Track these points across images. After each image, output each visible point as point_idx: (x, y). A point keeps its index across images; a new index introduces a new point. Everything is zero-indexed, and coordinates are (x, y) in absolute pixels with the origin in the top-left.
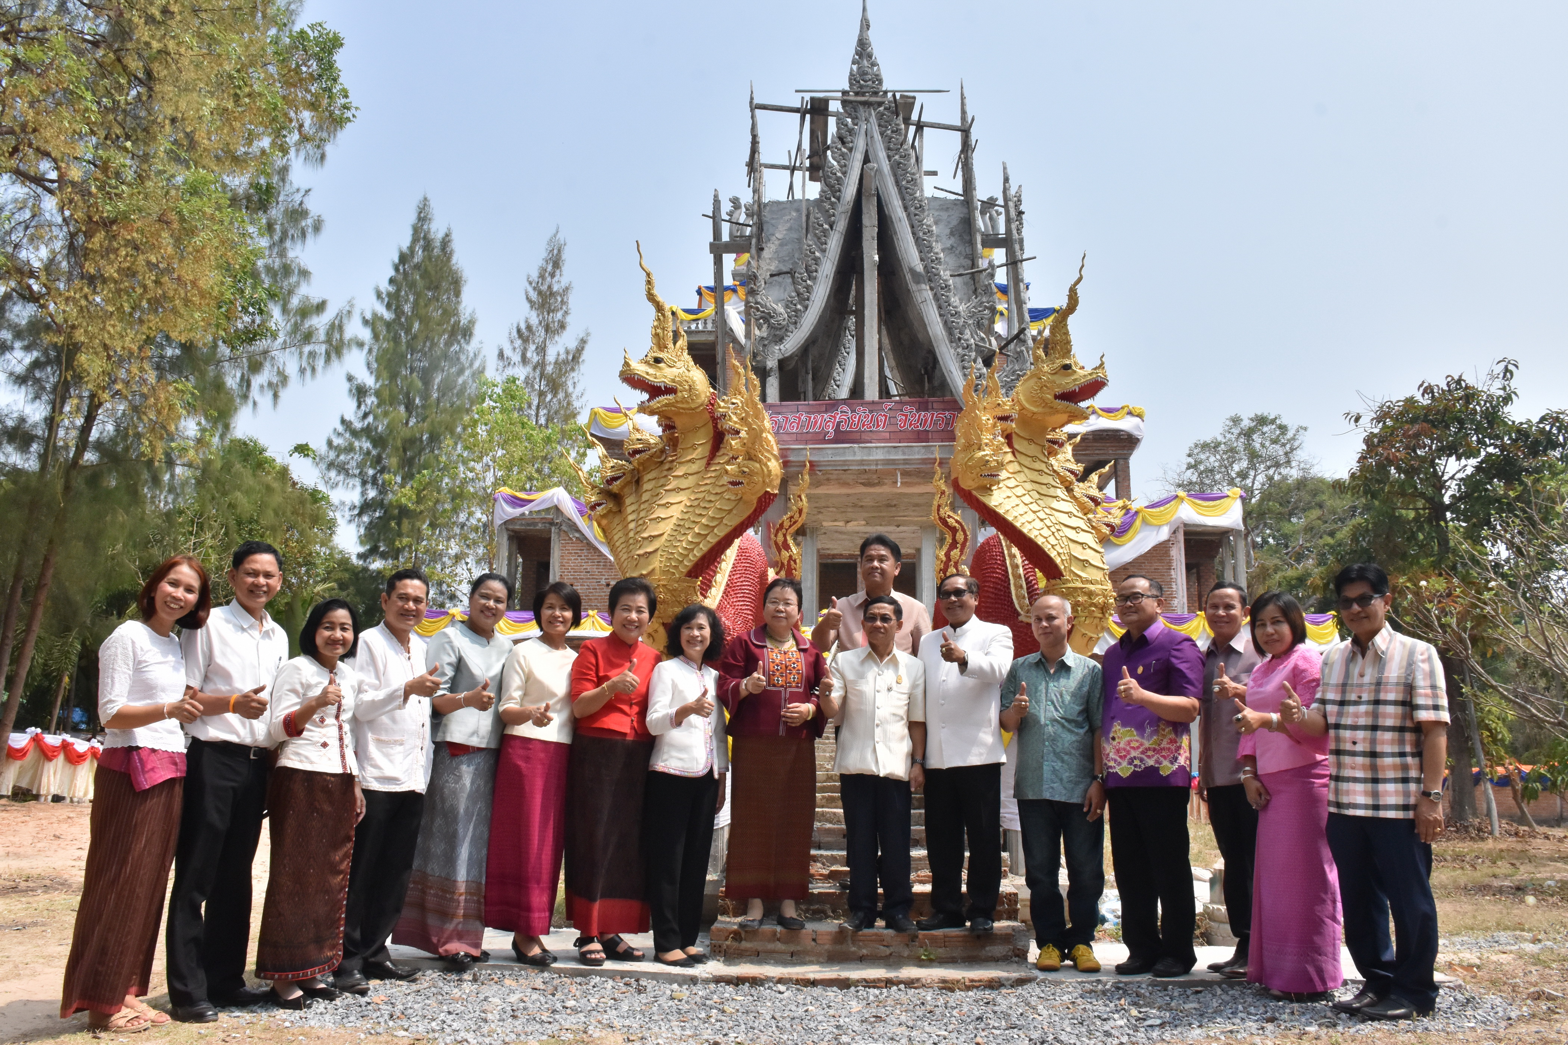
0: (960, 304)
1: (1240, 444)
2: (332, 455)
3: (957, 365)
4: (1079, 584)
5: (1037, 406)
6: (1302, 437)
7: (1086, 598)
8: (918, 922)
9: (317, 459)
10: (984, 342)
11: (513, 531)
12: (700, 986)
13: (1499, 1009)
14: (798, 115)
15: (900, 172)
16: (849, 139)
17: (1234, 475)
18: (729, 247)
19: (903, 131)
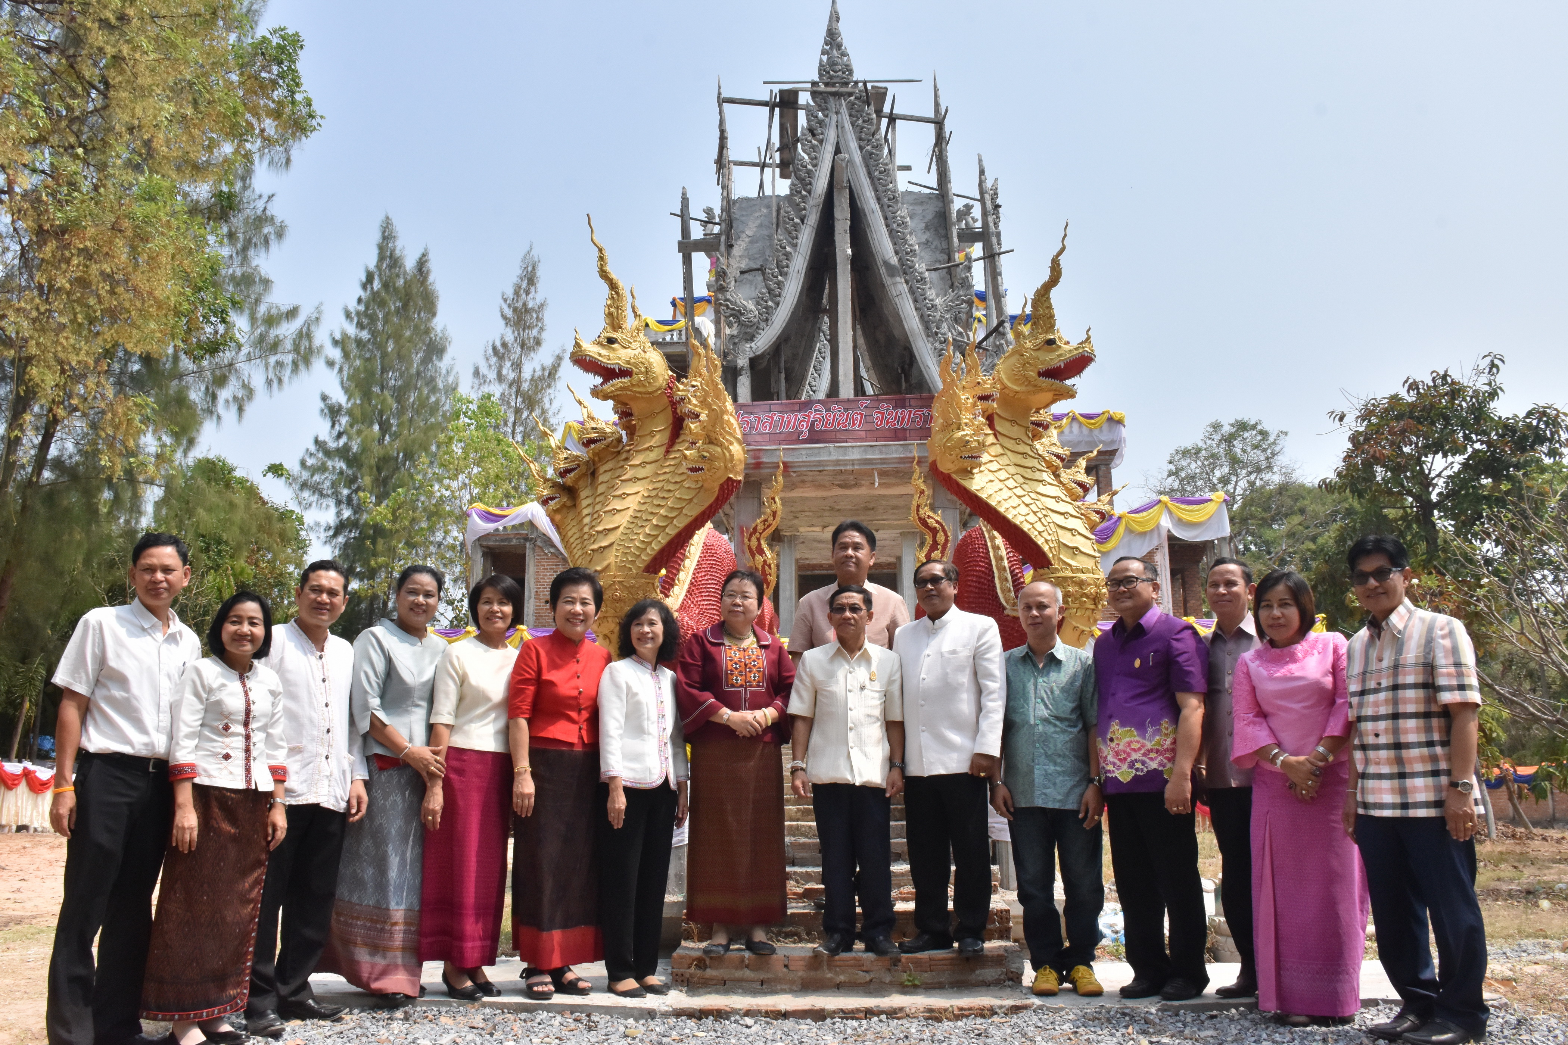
0: (937, 297)
1: (1221, 450)
2: (305, 475)
3: (934, 360)
4: (1069, 574)
5: (1020, 385)
6: (1283, 442)
7: (1076, 588)
8: (901, 944)
9: (290, 479)
10: (962, 337)
11: (488, 547)
12: (658, 1021)
13: (1557, 1032)
14: (767, 109)
15: (872, 162)
16: (819, 131)
17: (1215, 481)
18: (699, 246)
19: (875, 121)
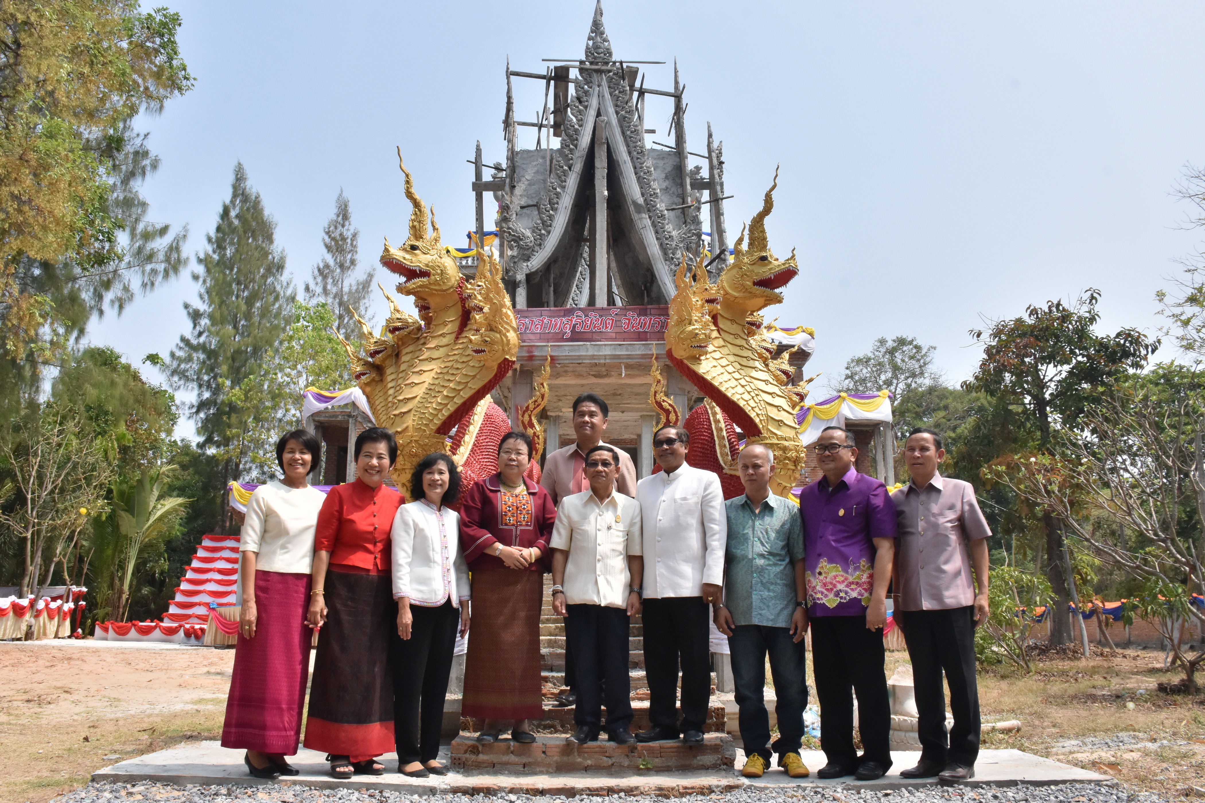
0: (673, 230)
1: (886, 360)
2: (175, 364)
3: (670, 278)
4: (775, 441)
5: (739, 292)
6: (932, 355)
7: (781, 452)
8: (636, 735)
9: (164, 366)
10: (693, 262)
11: (319, 421)
12: (438, 796)
14: (545, 81)
15: (625, 124)
16: (585, 99)
17: (881, 383)
18: (488, 186)
19: (628, 92)
